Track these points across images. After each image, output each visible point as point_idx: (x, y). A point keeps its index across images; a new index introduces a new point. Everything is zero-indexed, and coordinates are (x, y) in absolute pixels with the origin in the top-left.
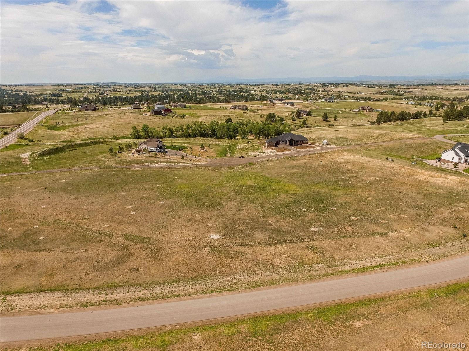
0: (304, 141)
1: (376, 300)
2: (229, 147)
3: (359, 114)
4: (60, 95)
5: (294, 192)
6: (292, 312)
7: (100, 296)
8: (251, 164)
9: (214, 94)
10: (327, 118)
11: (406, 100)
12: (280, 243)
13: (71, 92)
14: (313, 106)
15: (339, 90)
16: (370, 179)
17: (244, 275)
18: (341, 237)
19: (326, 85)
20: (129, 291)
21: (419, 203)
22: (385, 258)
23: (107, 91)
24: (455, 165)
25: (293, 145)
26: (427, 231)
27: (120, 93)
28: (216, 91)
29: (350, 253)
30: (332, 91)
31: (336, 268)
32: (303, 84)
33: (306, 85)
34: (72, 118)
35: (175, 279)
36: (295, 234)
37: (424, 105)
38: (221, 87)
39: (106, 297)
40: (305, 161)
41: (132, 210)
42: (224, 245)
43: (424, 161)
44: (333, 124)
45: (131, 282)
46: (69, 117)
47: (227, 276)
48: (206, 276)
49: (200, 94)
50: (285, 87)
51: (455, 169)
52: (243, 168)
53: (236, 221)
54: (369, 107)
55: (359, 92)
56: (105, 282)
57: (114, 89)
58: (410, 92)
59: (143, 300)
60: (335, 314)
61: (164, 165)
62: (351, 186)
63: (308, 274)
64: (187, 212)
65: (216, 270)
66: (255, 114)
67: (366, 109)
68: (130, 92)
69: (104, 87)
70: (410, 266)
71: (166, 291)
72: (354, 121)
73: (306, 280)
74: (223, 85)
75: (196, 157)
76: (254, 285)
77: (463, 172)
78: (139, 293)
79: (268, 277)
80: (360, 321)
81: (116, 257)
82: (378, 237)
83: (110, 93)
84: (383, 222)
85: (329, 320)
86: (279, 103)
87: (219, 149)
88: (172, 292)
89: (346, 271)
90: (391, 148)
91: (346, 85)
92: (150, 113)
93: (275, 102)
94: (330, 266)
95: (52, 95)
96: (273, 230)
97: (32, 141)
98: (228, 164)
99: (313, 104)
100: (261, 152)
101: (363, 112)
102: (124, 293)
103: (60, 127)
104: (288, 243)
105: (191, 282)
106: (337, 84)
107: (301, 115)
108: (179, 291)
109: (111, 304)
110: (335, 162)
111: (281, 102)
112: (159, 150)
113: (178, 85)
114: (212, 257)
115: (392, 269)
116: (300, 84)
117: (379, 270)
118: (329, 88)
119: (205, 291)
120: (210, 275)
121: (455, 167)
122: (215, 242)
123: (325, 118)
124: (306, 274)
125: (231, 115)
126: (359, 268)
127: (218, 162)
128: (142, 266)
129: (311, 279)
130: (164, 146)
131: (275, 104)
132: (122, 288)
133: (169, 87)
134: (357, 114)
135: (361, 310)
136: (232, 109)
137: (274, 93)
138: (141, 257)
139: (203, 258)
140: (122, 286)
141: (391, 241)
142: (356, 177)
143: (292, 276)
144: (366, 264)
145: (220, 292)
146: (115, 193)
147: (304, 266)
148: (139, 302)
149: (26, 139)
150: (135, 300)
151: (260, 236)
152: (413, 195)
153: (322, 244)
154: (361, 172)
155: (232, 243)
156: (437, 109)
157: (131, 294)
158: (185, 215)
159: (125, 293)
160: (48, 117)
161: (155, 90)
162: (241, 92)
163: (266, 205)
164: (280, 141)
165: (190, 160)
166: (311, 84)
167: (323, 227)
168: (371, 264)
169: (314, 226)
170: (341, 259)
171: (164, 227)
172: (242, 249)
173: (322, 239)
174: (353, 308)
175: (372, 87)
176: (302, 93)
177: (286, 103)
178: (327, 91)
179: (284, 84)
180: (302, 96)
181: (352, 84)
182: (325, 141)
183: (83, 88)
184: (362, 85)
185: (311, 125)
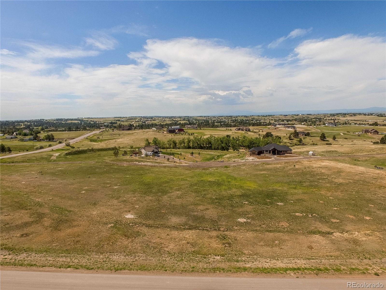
3: (362, 136)
4: (116, 123)
8: (226, 167)
9: (228, 122)
10: (325, 138)
12: (190, 229)
13: (124, 121)
14: (314, 129)
15: (346, 119)
16: (341, 181)
17: (120, 256)
18: (268, 231)
19: (333, 115)
22: (313, 261)
23: (148, 120)
25: (275, 154)
29: (268, 249)
30: (339, 119)
31: (236, 263)
32: (310, 114)
33: (314, 116)
34: (110, 135)
41: (85, 190)
42: (130, 224)
44: (331, 143)
46: (108, 134)
47: (102, 253)
49: (217, 122)
50: (293, 117)
52: (217, 169)
54: (374, 130)
55: (367, 120)
57: (154, 120)
61: (149, 164)
62: (316, 186)
63: (194, 265)
65: (98, 246)
66: (255, 134)
67: (371, 132)
68: (164, 121)
69: (148, 118)
70: (345, 277)
71: (28, 259)
72: (355, 141)
73: (186, 271)
74: (239, 116)
75: (180, 160)
76: (120, 267)
81: (24, 223)
82: (317, 236)
83: (150, 122)
84: (335, 221)
86: (281, 127)
87: (208, 156)
88: (31, 261)
91: (354, 115)
92: (166, 132)
93: (278, 126)
96: (195, 216)
97: (74, 148)
98: (206, 166)
99: (315, 128)
101: (366, 134)
103: (98, 140)
104: (200, 229)
105: (62, 253)
106: (345, 114)
107: (300, 135)
108: (40, 261)
110: (310, 167)
111: (284, 126)
112: (153, 154)
113: (203, 117)
115: (314, 275)
116: (308, 115)
117: (293, 274)
118: (336, 117)
119: (63, 265)
120: (88, 250)
122: (125, 221)
123: (323, 137)
124: (192, 264)
125: (233, 135)
126: (266, 267)
128: (36, 233)
129: (193, 271)
130: (161, 152)
131: (278, 128)
133: (195, 118)
134: (360, 136)
136: (237, 130)
138: (43, 226)
141: (333, 242)
142: (326, 179)
147: (198, 255)
149: (70, 146)
151: (175, 220)
153: (238, 236)
154: (335, 175)
155: (140, 224)
158: (123, 198)
161: (184, 120)
162: (252, 120)
163: (209, 196)
164: (264, 151)
165: (174, 162)
166: (318, 114)
167: (253, 219)
168: (287, 265)
169: (244, 217)
170: (250, 255)
171: (95, 204)
172: (145, 230)
173: (242, 231)
175: (382, 116)
176: (309, 121)
177: (287, 127)
178: (333, 120)
179: (293, 115)
180: (308, 123)
181: (360, 114)
182: (311, 153)
183: (133, 119)
184: (372, 114)
185: (308, 143)
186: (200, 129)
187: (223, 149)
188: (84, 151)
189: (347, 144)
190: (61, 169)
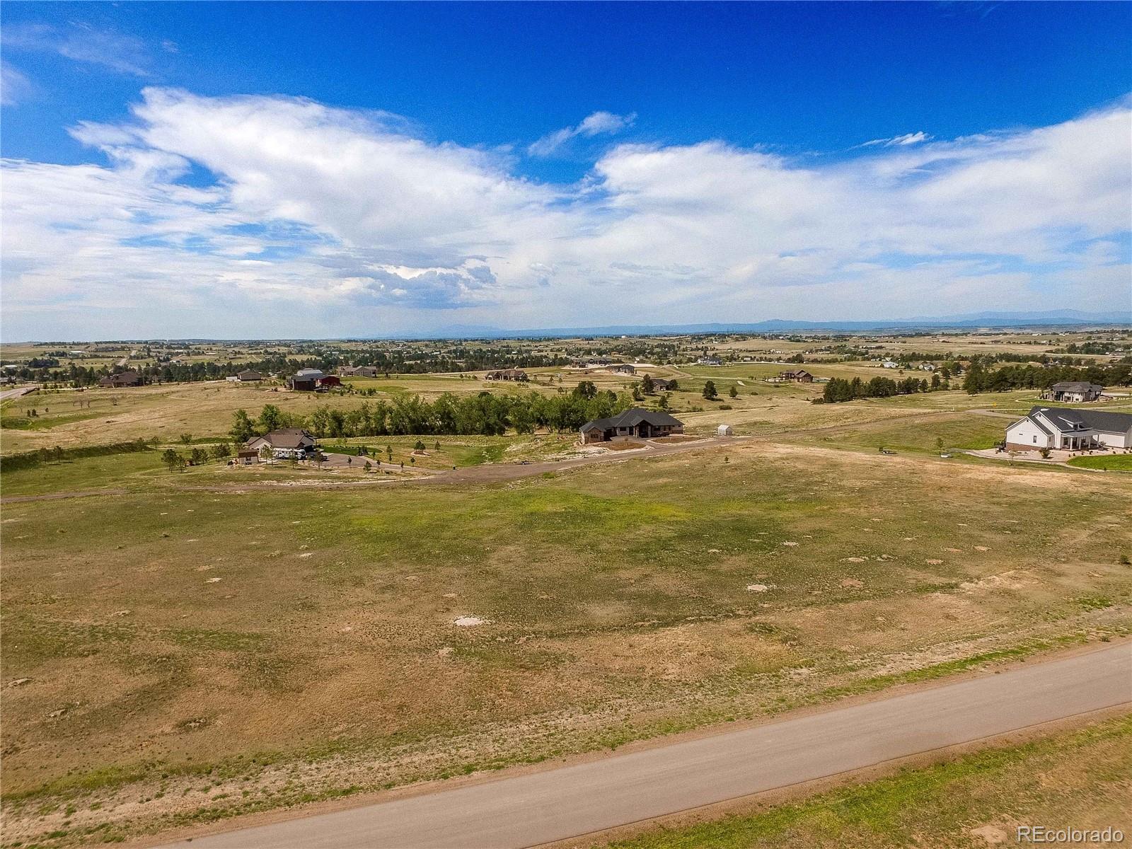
0: (674, 426)
1: (1013, 751)
2: (488, 450)
3: (783, 386)
4: (56, 364)
5: (675, 519)
6: (759, 810)
7: (41, 820)
8: (547, 476)
9: (443, 357)
10: (714, 393)
11: (878, 360)
12: (667, 625)
13: (83, 358)
14: (677, 373)
15: (729, 347)
16: (858, 483)
17: (571, 715)
18: (836, 600)
19: (698, 338)
20: (163, 791)
21: (1002, 521)
22: (982, 640)
23: (178, 354)
24: (1045, 452)
25: (647, 437)
26: (1059, 575)
27: (213, 357)
28: (449, 352)
29: (878, 634)
30: (715, 348)
31: (854, 674)
32: (647, 336)
33: (654, 339)
35: (338, 742)
36: (704, 600)
37: (918, 368)
38: (461, 344)
39: (65, 820)
40: (686, 463)
41: (211, 573)
42: (499, 639)
43: (967, 453)
44: (730, 405)
45: (178, 761)
46: (65, 400)
47: (516, 720)
48: (447, 724)
49: (409, 358)
50: (607, 343)
51: (1046, 461)
52: (527, 484)
53: (526, 583)
54: (802, 371)
55: (772, 351)
56: (76, 769)
57: (197, 351)
58: (881, 347)
59: (215, 815)
60: (904, 806)
61: (316, 483)
62: (819, 500)
63: (774, 695)
64: (380, 573)
65: (477, 705)
66: (547, 387)
67: (797, 376)
68: (238, 356)
69: (173, 346)
70: (1065, 654)
71: (305, 779)
72: (774, 399)
73: (775, 710)
74: (466, 340)
75: (402, 467)
76: (610, 738)
77: (1067, 466)
78: (202, 794)
79: (652, 712)
80: (993, 822)
81: (135, 693)
82: (938, 594)
83: (185, 357)
84: (934, 562)
85: (888, 827)
86: (599, 369)
87: (464, 453)
88: (324, 783)
89: (889, 680)
90: (880, 434)
91: (743, 337)
92: (285, 387)
93: (590, 366)
94: (835, 671)
95: (32, 365)
96: (640, 596)
98: (491, 477)
99: (677, 370)
100: (569, 454)
101: (790, 382)
102: (145, 797)
103: (36, 422)
104: (691, 622)
105: (395, 745)
106: (723, 336)
107: (655, 389)
108: (352, 776)
109: (83, 841)
110: (760, 460)
111: (603, 366)
113: (357, 342)
114: (462, 671)
115: (1019, 664)
116: (640, 337)
117: (983, 669)
118: (705, 344)
119: (444, 770)
120: (461, 720)
121: (1045, 456)
122: (469, 634)
123: (710, 392)
124: (768, 695)
125: (488, 390)
126: (921, 669)
127: (462, 475)
128: (224, 712)
129: (790, 707)
130: (319, 446)
131: (591, 371)
132: (140, 783)
133: (335, 345)
134: (778, 387)
135: (981, 786)
136: (490, 379)
137: (583, 354)
138: (221, 688)
139: (432, 675)
140: (141, 778)
141: (976, 601)
142: (824, 482)
143: (728, 704)
144: (939, 658)
145: (499, 768)
146: (164, 540)
147: (756, 675)
148: (199, 825)
150: (183, 820)
151: (602, 612)
152: (983, 507)
153: (790, 620)
154: (832, 472)
155: (524, 633)
156: (946, 374)
157: (169, 801)
158: (372, 579)
159: (148, 800)
160: (7, 400)
161: (301, 351)
162: (509, 352)
163: (605, 546)
164: (615, 428)
165: (388, 473)
166: (665, 336)
167: (777, 583)
168: (950, 656)
169: (755, 582)
170: (859, 652)
171: (308, 606)
172: (557, 646)
173: (786, 609)
174: (953, 782)
175: (799, 341)
176: (649, 353)
177: (615, 367)
178: (702, 349)
179: (605, 337)
180: (650, 358)
181: (754, 336)
182: (723, 428)
183: (118, 349)
184: (777, 337)
185: (680, 407)
186: (387, 376)
187: (489, 430)
188: (24, 458)
189: (762, 405)
190: (13, 520)
